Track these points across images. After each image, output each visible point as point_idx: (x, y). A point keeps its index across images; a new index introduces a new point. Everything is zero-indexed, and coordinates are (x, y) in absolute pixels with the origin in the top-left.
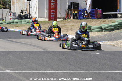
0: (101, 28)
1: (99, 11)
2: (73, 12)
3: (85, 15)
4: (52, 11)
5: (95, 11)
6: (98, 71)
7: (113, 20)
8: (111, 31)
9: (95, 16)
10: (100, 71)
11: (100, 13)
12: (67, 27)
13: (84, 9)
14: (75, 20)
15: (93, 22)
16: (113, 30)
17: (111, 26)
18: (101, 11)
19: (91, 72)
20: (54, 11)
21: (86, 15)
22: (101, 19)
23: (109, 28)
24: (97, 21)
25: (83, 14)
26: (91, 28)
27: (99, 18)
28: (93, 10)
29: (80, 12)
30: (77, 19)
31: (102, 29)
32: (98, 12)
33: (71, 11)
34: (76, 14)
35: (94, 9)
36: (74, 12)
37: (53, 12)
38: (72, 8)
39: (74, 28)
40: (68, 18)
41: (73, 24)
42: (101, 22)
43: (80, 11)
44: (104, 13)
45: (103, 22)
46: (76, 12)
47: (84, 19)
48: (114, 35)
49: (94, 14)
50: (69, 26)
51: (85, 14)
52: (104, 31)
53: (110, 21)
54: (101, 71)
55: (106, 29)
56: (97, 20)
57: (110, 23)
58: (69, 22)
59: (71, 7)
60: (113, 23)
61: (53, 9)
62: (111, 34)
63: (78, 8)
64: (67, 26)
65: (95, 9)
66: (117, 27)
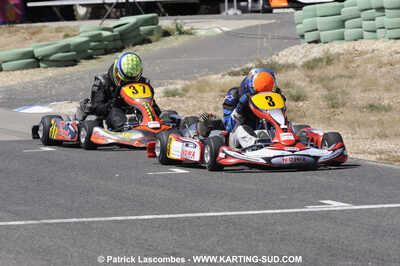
0: (30, 55)
6: (76, 220)
7: (67, 27)
8: (66, 66)
10: (85, 220)
11: (15, 5)
16: (73, 62)
17: (66, 48)
19: (51, 224)
22: (24, 25)
23: (60, 55)
24: (9, 32)
27: (15, 23)
31: (35, 61)
42: (25, 35)
44: (29, 4)
45: (33, 34)
48: (81, 79)
52: (41, 64)
53: (58, 30)
54: (90, 219)
55: (52, 58)
57: (58, 37)
60: (67, 36)
62: (71, 74)
66: (86, 51)
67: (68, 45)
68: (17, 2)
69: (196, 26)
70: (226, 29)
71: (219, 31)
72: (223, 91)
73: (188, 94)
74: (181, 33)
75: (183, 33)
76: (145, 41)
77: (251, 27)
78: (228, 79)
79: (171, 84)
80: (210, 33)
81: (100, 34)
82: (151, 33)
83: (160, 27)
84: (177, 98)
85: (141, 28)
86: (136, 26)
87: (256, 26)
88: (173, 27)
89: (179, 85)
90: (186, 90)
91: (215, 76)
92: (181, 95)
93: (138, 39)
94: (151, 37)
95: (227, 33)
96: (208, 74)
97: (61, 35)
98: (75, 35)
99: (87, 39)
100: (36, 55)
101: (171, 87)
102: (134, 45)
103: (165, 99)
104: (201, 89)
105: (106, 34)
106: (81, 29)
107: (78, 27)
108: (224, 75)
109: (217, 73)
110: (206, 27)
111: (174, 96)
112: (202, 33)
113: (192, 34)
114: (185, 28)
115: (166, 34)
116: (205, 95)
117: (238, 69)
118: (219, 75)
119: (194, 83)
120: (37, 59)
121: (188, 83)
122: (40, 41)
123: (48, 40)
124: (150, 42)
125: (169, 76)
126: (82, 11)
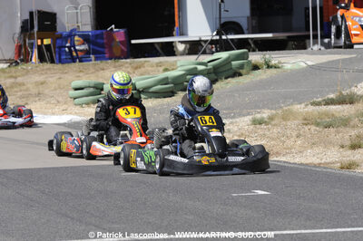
1: (119, 33)
2: (39, 41)
3: (76, 51)
5: (105, 36)
7: (167, 62)
8: (165, 98)
9: (106, 50)
11: (121, 42)
12: (25, 87)
13: (72, 30)
14: (47, 65)
15: (103, 69)
16: (171, 94)
17: (165, 81)
18: (123, 35)
21: (77, 48)
22: (128, 60)
23: (159, 87)
24: (115, 67)
25: (69, 48)
26: (102, 90)
27: (120, 58)
28: (99, 32)
29: (59, 42)
30: (52, 61)
31: (137, 93)
32: (113, 39)
33: (31, 37)
34: (48, 47)
35: (101, 29)
36: (42, 42)
38: (36, 29)
39: (46, 91)
40: (22, 61)
41: (41, 78)
42: (129, 70)
43: (61, 37)
44: (133, 42)
45: (136, 68)
46: (47, 42)
47: (74, 62)
49: (102, 46)
50: (29, 85)
51: (74, 46)
52: (142, 95)
53: (159, 65)
55: (151, 90)
56: (117, 64)
57: (158, 71)
58: (28, 72)
59: (32, 27)
60: (166, 70)
62: (168, 104)
63: (54, 30)
64: (24, 85)
65: (104, 31)
66: (182, 83)
67: (167, 78)
68: (123, 39)
69: (283, 60)
70: (310, 63)
71: (303, 65)
72: (305, 119)
73: (273, 123)
74: (269, 67)
75: (271, 67)
76: (236, 74)
77: (333, 61)
78: (311, 108)
79: (259, 113)
80: (296, 67)
81: (196, 68)
82: (242, 67)
83: (250, 62)
84: (263, 126)
85: (233, 63)
86: (228, 61)
87: (338, 60)
88: (262, 61)
89: (265, 114)
90: (271, 118)
91: (299, 106)
92: (266, 123)
93: (230, 73)
94: (241, 71)
95: (311, 67)
96: (292, 104)
97: (161, 69)
98: (173, 69)
99: (183, 72)
100: (138, 87)
101: (258, 116)
102: (226, 78)
103: (252, 127)
104: (285, 118)
105: (201, 68)
106: (179, 64)
107: (176, 61)
108: (307, 105)
109: (300, 103)
110: (292, 61)
111: (260, 124)
112: (288, 67)
113: (279, 68)
114: (273, 62)
115: (256, 67)
116: (289, 123)
117: (320, 99)
118: (303, 105)
119: (280, 112)
120: (138, 90)
121: (274, 112)
122: (142, 75)
123: (149, 74)
124: (240, 75)
125: (257, 106)
126: (181, 47)
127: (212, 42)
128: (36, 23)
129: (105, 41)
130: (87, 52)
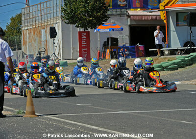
1: (141, 47)
4: (83, 49)
5: (135, 48)
9: (136, 54)
16: (176, 69)
20: (86, 49)
21: (126, 53)
28: (133, 46)
30: (117, 58)
32: (139, 49)
34: (115, 52)
37: (85, 51)
38: (110, 45)
44: (150, 50)
59: (108, 44)
61: (84, 47)
63: (118, 45)
65: (135, 46)
66: (180, 65)
68: (143, 49)
126: (167, 52)
127: (181, 50)
128: (110, 42)
129: (136, 50)
130: (128, 55)
